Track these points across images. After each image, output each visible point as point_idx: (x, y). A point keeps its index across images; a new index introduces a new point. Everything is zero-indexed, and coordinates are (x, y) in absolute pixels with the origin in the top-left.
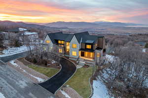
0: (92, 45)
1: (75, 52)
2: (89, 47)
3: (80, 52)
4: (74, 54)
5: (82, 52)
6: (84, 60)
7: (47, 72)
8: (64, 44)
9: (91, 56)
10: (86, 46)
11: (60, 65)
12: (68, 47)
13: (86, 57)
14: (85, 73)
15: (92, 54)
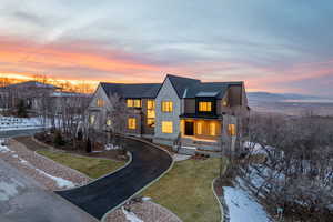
0: (214, 100)
1: (171, 124)
2: (205, 107)
3: (182, 123)
4: (167, 127)
5: (187, 123)
6: (195, 142)
7: (89, 165)
8: (140, 109)
9: (213, 133)
11: (129, 154)
12: (151, 114)
14: (198, 170)
15: (213, 126)
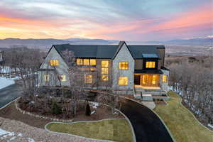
0: (157, 60)
1: (126, 78)
2: (150, 65)
5: (135, 77)
9: (154, 82)
10: (144, 64)
13: (144, 85)
